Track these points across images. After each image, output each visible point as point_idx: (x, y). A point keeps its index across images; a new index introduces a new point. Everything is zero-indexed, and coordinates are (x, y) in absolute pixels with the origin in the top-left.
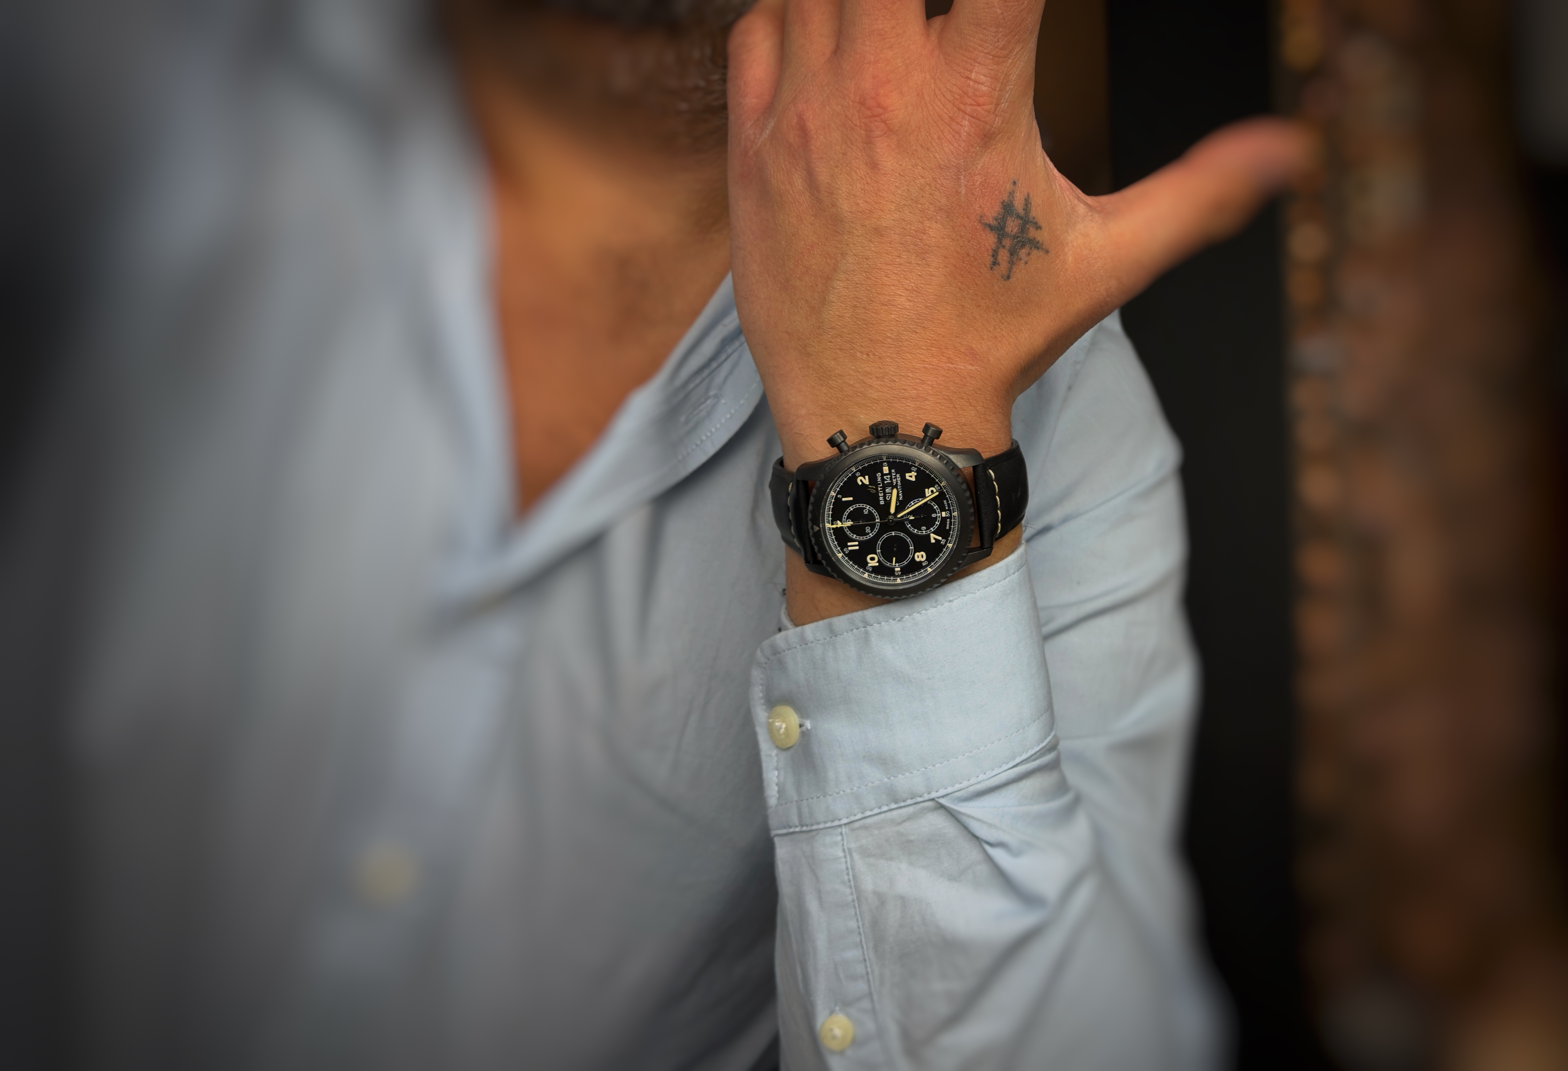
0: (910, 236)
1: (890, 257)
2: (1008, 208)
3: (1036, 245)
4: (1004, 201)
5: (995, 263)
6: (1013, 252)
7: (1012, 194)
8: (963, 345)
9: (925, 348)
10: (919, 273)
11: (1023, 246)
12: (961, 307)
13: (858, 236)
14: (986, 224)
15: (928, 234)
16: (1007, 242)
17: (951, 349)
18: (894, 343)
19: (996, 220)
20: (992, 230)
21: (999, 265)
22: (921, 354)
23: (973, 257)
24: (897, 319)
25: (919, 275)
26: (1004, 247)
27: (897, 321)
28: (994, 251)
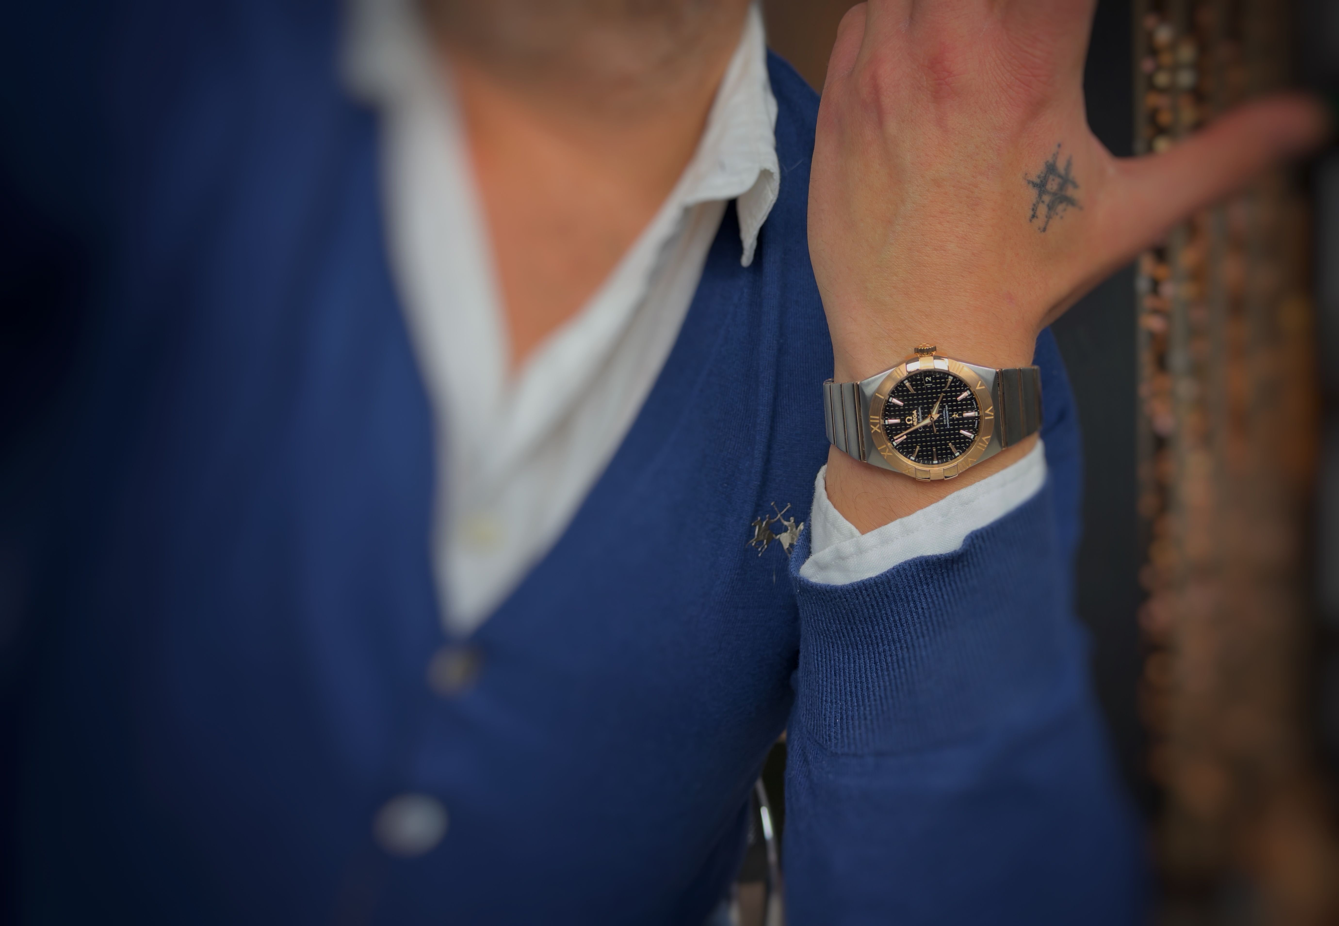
0: (964, 188)
1: (944, 206)
2: (1051, 169)
3: (1071, 202)
4: (1048, 162)
5: (1034, 216)
6: (1051, 207)
7: (1055, 156)
8: (1002, 290)
9: (969, 291)
11: (1061, 202)
12: (1003, 255)
13: (917, 186)
14: (1029, 182)
15: (980, 187)
16: (1047, 198)
17: (992, 293)
19: (1039, 177)
20: (1034, 186)
21: (1037, 218)
23: (1016, 210)
24: (947, 263)
25: (968, 224)
26: (1043, 202)
27: (947, 265)
28: (1034, 205)
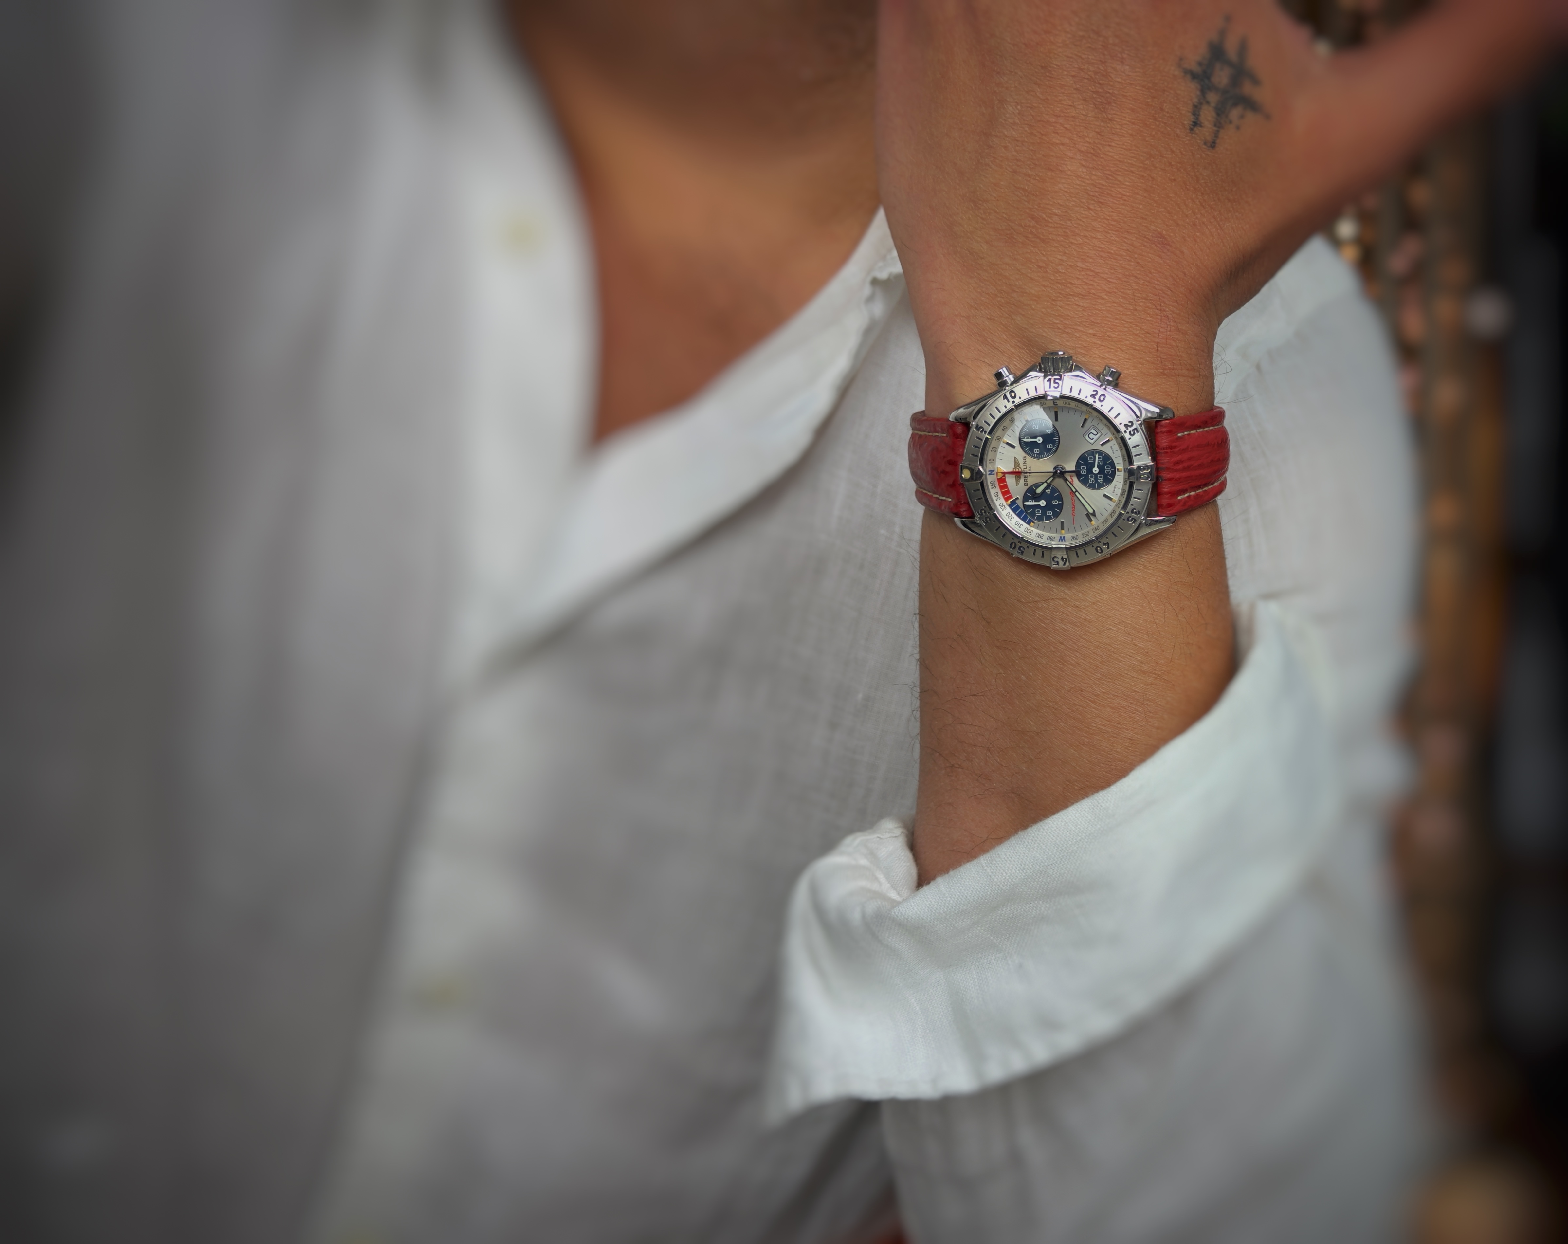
0: (1087, 79)
1: (1060, 105)
2: (1217, 52)
3: (1250, 104)
4: (1212, 41)
5: (1196, 124)
6: (1221, 111)
7: (1222, 33)
8: (1150, 230)
10: (1097, 130)
11: (1235, 104)
12: (1150, 179)
14: (1185, 71)
15: (1110, 76)
16: (1213, 97)
17: (1134, 233)
18: (1061, 222)
19: (1200, 64)
20: (1194, 78)
21: (1201, 126)
22: (1095, 238)
23: (1168, 112)
24: (1066, 190)
25: (1096, 132)
26: (1208, 103)
27: (1066, 192)
28: (1195, 106)
